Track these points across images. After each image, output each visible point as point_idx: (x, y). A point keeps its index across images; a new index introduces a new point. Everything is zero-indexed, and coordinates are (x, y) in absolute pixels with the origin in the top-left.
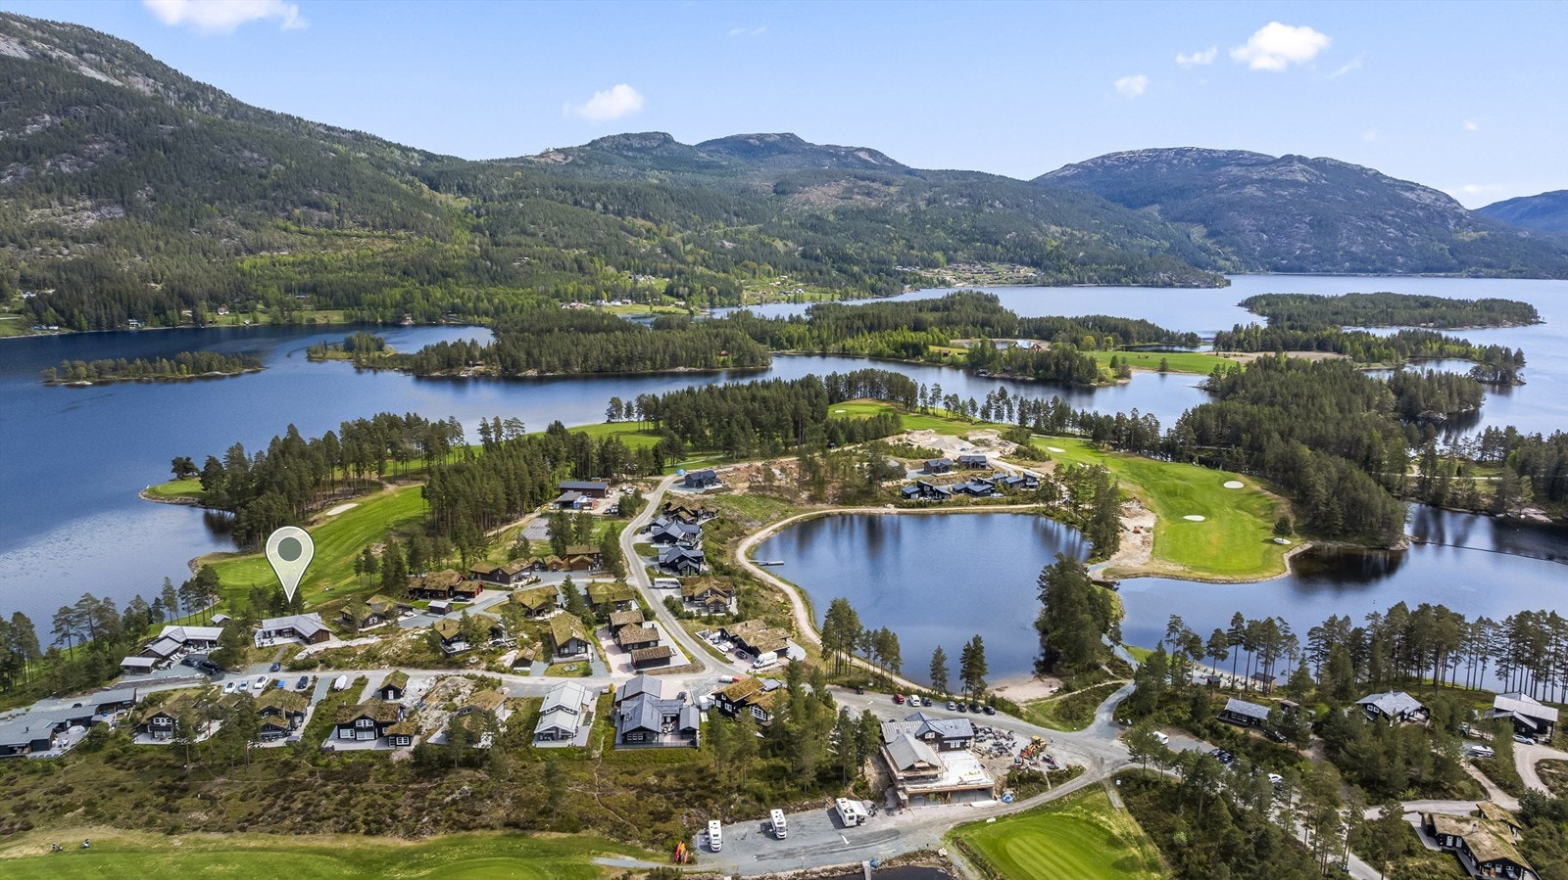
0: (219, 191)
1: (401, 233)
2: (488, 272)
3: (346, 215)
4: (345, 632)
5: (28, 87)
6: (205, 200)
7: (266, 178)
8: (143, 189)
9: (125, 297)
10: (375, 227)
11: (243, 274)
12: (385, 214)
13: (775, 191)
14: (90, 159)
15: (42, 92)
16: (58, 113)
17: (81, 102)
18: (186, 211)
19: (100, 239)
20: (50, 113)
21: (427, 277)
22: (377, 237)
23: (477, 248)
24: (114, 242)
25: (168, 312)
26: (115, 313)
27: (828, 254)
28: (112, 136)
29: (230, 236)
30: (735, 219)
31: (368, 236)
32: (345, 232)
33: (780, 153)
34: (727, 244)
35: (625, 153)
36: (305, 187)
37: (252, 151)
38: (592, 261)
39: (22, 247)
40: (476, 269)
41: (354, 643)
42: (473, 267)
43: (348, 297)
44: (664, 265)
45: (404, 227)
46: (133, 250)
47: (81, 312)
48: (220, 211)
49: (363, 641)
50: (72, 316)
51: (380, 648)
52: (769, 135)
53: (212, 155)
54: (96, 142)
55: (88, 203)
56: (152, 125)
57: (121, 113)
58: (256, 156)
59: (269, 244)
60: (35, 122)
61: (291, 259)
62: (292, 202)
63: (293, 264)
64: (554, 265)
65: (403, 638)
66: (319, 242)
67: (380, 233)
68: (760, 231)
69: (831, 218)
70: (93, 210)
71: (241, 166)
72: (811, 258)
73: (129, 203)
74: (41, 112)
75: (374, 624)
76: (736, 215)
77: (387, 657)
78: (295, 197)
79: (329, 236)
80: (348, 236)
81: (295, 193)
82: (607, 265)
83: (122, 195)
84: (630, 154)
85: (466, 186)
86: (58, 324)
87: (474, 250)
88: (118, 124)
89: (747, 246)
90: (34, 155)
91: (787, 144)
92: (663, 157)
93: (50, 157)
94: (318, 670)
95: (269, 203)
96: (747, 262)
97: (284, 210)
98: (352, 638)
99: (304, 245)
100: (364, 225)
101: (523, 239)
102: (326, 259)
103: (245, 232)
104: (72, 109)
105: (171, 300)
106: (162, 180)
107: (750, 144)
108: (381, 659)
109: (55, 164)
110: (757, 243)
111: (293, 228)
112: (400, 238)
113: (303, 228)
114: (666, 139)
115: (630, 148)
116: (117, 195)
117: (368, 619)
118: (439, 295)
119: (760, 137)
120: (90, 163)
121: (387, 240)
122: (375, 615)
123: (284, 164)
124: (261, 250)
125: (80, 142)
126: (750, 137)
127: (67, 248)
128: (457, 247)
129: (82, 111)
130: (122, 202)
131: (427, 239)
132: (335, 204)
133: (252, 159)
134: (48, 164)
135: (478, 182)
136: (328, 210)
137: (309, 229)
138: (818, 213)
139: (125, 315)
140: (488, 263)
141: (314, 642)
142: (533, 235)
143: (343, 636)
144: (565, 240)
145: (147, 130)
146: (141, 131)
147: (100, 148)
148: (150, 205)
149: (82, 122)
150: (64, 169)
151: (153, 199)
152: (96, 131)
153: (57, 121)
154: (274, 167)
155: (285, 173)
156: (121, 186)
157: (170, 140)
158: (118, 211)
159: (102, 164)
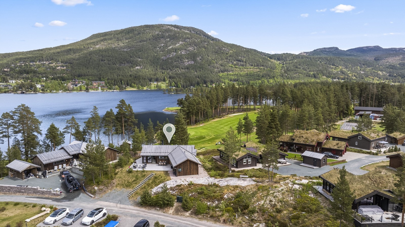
0: (216, 57)
1: (262, 67)
2: (286, 77)
3: (247, 63)
4: (217, 168)
5: (178, 36)
6: (213, 59)
7: (228, 54)
8: (199, 57)
9: (190, 80)
10: (255, 66)
11: (220, 77)
12: (258, 62)
13: (375, 60)
14: (188, 51)
15: (181, 37)
17: (188, 38)
18: (208, 62)
19: (188, 69)
20: (182, 41)
21: (269, 78)
22: (255, 68)
23: (283, 71)
24: (191, 69)
25: (200, 84)
26: (188, 84)
27: (399, 75)
28: (194, 46)
29: (218, 68)
30: (363, 66)
31: (253, 68)
32: (247, 67)
33: (374, 51)
34: (362, 72)
35: (324, 53)
36: (237, 56)
37: (225, 48)
38: (318, 74)
40: (283, 76)
41: (223, 182)
42: (282, 75)
43: (246, 82)
44: (342, 76)
45: (263, 66)
46: (195, 71)
47: (180, 83)
48: (216, 62)
49: (234, 182)
50: (178, 84)
51: (254, 194)
52: (370, 47)
53: (215, 49)
54: (190, 47)
55: (186, 61)
56: (202, 42)
57: (196, 40)
58: (226, 49)
59: (227, 70)
60: (178, 43)
61: (232, 74)
62: (234, 60)
63: (233, 75)
64: (306, 75)
65: (282, 186)
66: (240, 70)
67: (256, 67)
68: (372, 69)
69: (398, 66)
70: (187, 62)
71: (222, 51)
72: (392, 76)
74: (180, 41)
75: (247, 165)
76: (364, 65)
77: (262, 211)
78: (235, 59)
79: (242, 68)
80: (247, 68)
81: (235, 58)
82: (323, 76)
83: (194, 58)
84: (326, 53)
85: (280, 58)
86: (175, 86)
87: (282, 72)
88: (195, 43)
89: (369, 73)
90: (177, 50)
91: (377, 49)
92: (335, 53)
93: (180, 51)
94: (171, 211)
95: (228, 60)
96: (369, 77)
97: (232, 62)
98: (222, 176)
99: (236, 70)
100: (252, 65)
101: (296, 69)
102: (241, 73)
103: (221, 67)
104: (186, 40)
105: (201, 82)
106: (203, 55)
107: (363, 49)
108: (253, 212)
110: (372, 72)
111: (234, 66)
112: (262, 69)
113: (236, 66)
114: (337, 49)
115: (326, 51)
116: (193, 59)
117: (242, 159)
118: (272, 82)
119: (367, 47)
120: (188, 52)
121: (258, 69)
122: (249, 156)
123: (232, 51)
124: (225, 71)
125: (187, 47)
126: (364, 47)
127: (180, 70)
128: (277, 71)
129: (188, 40)
130: (194, 61)
131: (269, 69)
132: (245, 60)
133: (225, 50)
134: (180, 52)
135: (283, 57)
136: (243, 62)
137: (237, 67)
138: (393, 65)
139: (190, 85)
140: (287, 75)
141: (180, 174)
142: (299, 68)
143: (213, 172)
144: (310, 69)
145: (201, 44)
146: (200, 44)
147: (191, 48)
148: (200, 61)
149: (188, 43)
150: (183, 53)
151: (201, 60)
152: (190, 45)
153: (183, 43)
154: (230, 51)
155: (233, 53)
156: (194, 57)
157: (206, 46)
158: (193, 62)
159: (191, 52)
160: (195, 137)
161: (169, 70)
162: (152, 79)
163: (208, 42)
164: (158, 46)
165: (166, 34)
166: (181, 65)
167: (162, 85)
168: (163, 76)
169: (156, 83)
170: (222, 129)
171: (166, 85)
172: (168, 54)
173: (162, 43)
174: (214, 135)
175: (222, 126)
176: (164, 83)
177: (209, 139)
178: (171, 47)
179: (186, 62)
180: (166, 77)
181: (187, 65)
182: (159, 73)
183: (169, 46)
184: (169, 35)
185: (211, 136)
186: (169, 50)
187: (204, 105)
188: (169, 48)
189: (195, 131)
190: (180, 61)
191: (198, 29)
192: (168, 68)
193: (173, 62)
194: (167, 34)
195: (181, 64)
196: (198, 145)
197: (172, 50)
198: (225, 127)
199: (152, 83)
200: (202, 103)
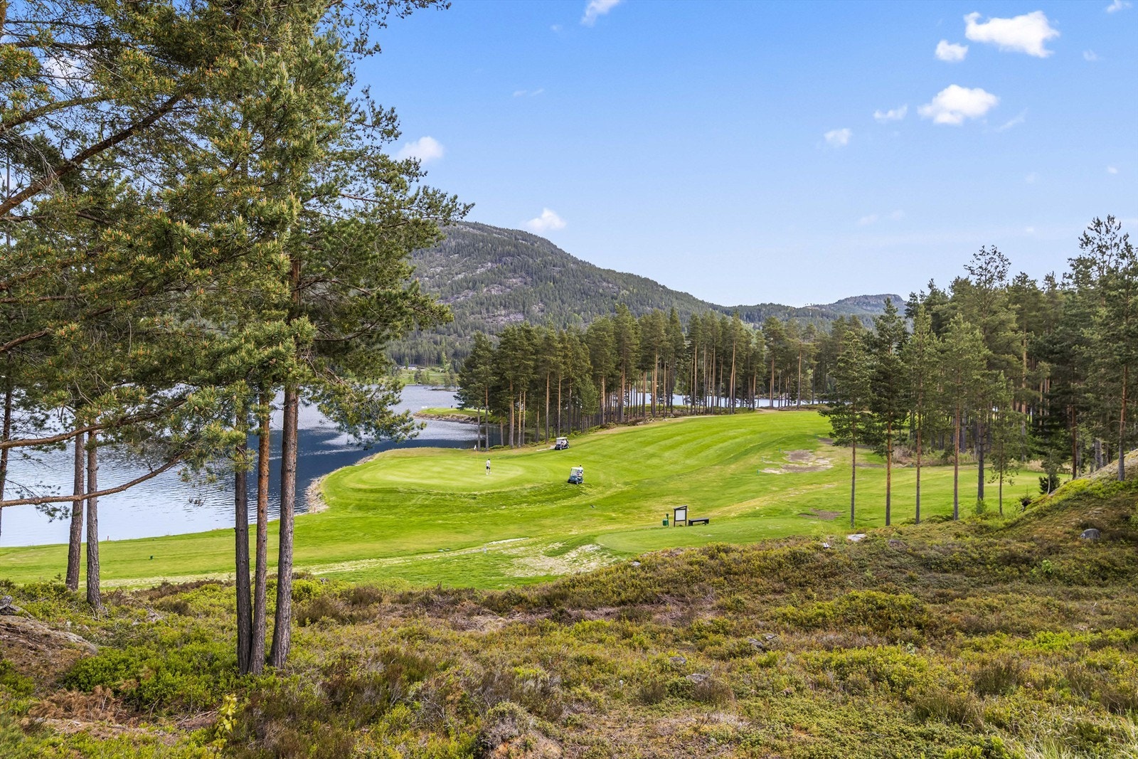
0: (584, 306)
5: (483, 248)
6: (575, 312)
7: (616, 299)
8: (537, 304)
14: (509, 287)
15: (489, 250)
16: (496, 262)
17: (509, 254)
18: (562, 318)
20: (492, 262)
28: (524, 274)
35: (865, 307)
36: (641, 304)
37: (608, 282)
39: (460, 336)
48: (584, 319)
53: (582, 285)
54: (514, 278)
55: (503, 312)
56: (548, 267)
57: (531, 261)
58: (611, 285)
60: (482, 267)
70: (505, 316)
71: (601, 291)
73: (527, 313)
74: (486, 261)
83: (524, 307)
88: (529, 266)
90: (478, 285)
93: (487, 286)
104: (504, 259)
106: (549, 299)
109: (489, 290)
115: (868, 304)
116: (521, 307)
120: (508, 290)
123: (629, 291)
125: (505, 278)
129: (509, 259)
130: (524, 314)
133: (608, 287)
134: (485, 290)
135: (762, 313)
145: (544, 270)
146: (541, 271)
147: (515, 281)
148: (540, 314)
149: (508, 266)
150: (493, 293)
151: (543, 311)
152: (515, 271)
153: (495, 266)
154: (622, 292)
155: (629, 296)
156: (524, 302)
157: (557, 276)
158: (520, 317)
159: (515, 290)
160: (528, 486)
161: (454, 336)
162: (404, 356)
163: (564, 267)
164: (426, 271)
165: (449, 241)
166: (488, 322)
167: (432, 374)
168: (435, 349)
169: (414, 369)
170: (655, 461)
171: (443, 374)
172: (453, 295)
173: (438, 265)
174: (626, 484)
175: (650, 449)
176: (437, 369)
177: (600, 496)
178: (460, 276)
179: (501, 315)
180: (444, 354)
181: (503, 322)
182: (425, 341)
183: (457, 274)
184: (458, 244)
185: (611, 486)
186: (454, 282)
187: (566, 356)
188: (456, 278)
189: (524, 467)
190: (484, 311)
191: (535, 236)
192: (452, 330)
193: (464, 314)
194: (454, 243)
195: (489, 320)
196: (543, 526)
197: (465, 284)
198: (667, 454)
199: (403, 368)
200: (560, 346)
